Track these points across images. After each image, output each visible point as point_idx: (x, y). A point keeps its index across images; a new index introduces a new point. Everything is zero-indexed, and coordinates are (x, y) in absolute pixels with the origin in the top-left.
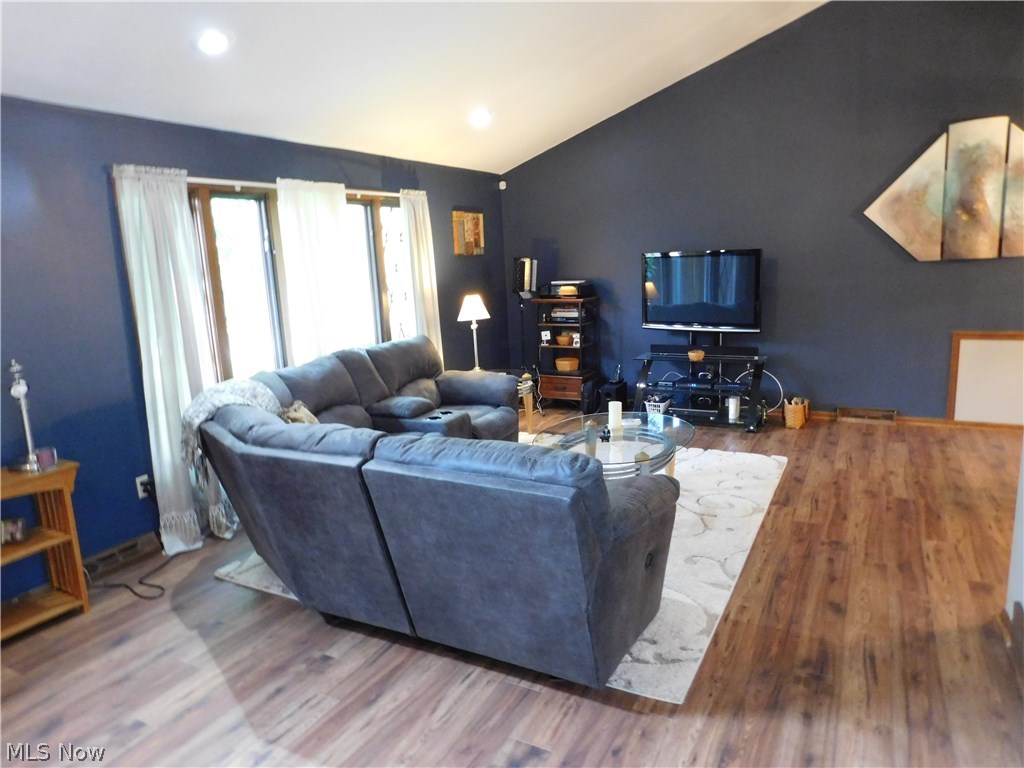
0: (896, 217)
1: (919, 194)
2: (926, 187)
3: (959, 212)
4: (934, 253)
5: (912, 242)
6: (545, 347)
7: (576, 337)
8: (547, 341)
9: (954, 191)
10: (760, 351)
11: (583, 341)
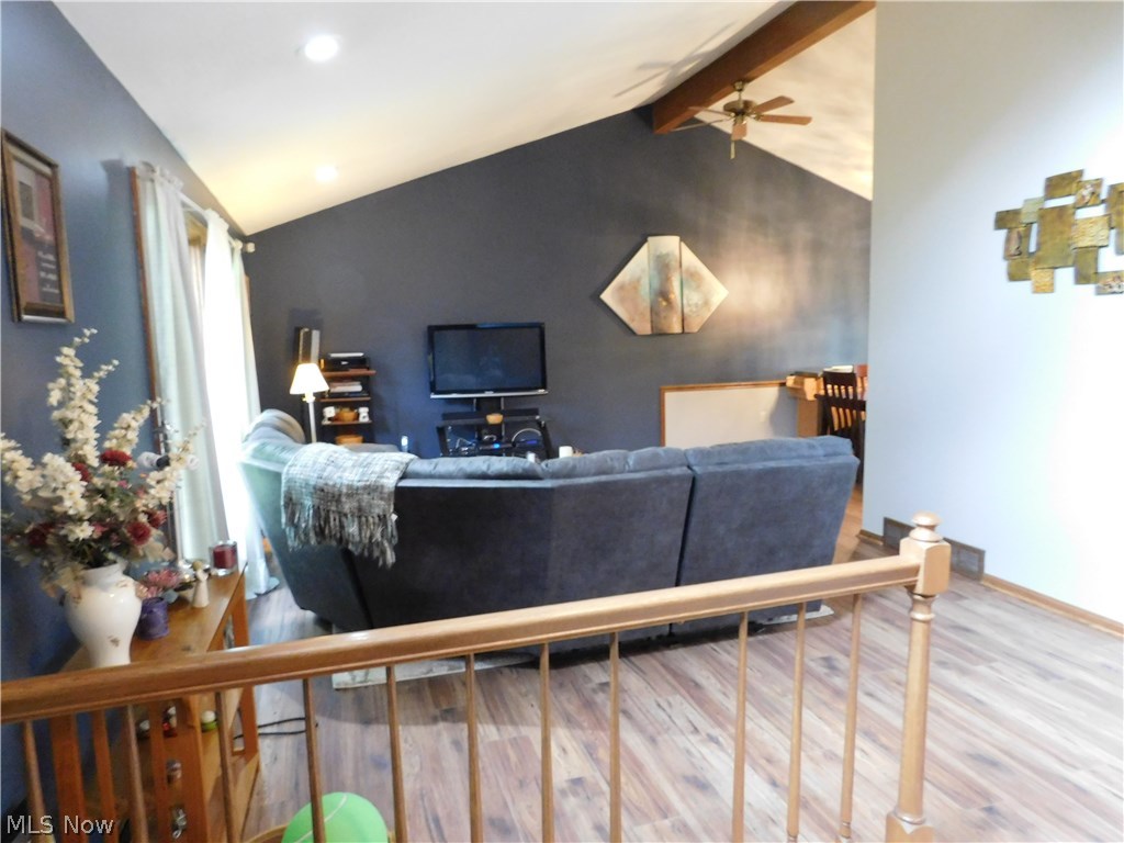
0: (622, 301)
1: (635, 285)
2: (638, 280)
3: (660, 299)
4: (648, 330)
5: (633, 320)
6: (328, 426)
7: (364, 411)
8: (330, 419)
9: (656, 284)
10: (541, 411)
11: (370, 414)
